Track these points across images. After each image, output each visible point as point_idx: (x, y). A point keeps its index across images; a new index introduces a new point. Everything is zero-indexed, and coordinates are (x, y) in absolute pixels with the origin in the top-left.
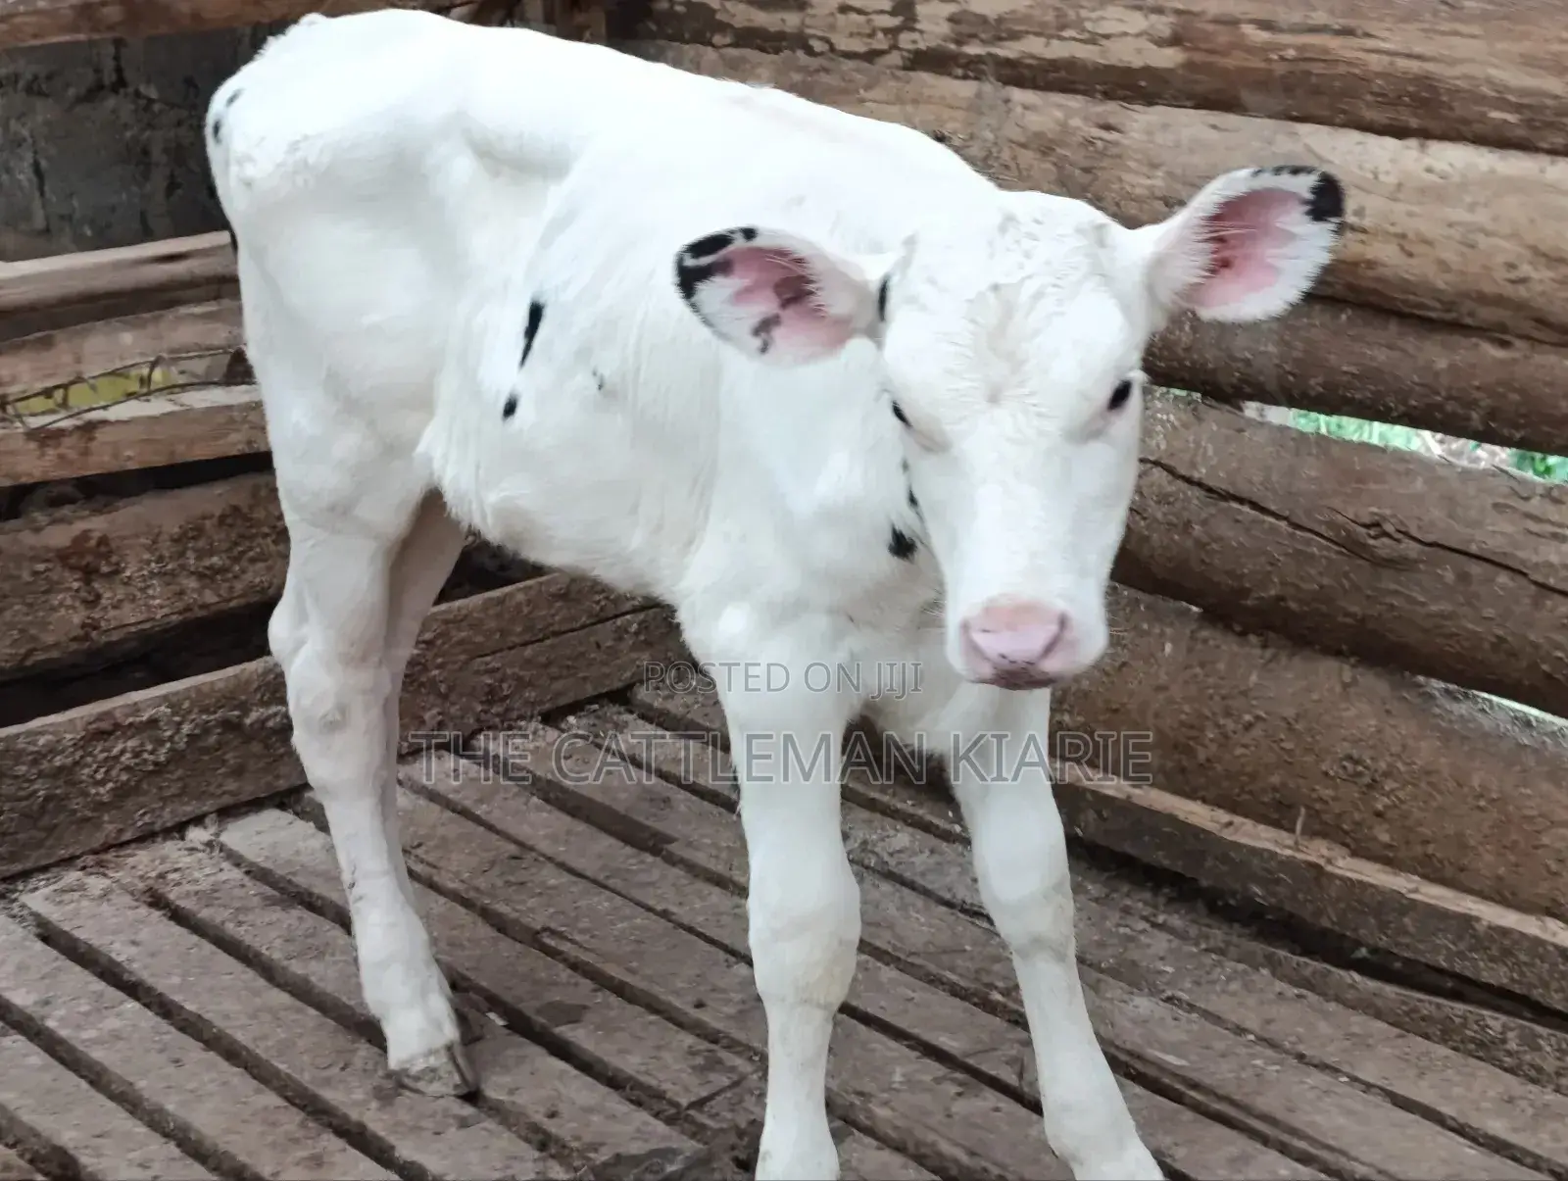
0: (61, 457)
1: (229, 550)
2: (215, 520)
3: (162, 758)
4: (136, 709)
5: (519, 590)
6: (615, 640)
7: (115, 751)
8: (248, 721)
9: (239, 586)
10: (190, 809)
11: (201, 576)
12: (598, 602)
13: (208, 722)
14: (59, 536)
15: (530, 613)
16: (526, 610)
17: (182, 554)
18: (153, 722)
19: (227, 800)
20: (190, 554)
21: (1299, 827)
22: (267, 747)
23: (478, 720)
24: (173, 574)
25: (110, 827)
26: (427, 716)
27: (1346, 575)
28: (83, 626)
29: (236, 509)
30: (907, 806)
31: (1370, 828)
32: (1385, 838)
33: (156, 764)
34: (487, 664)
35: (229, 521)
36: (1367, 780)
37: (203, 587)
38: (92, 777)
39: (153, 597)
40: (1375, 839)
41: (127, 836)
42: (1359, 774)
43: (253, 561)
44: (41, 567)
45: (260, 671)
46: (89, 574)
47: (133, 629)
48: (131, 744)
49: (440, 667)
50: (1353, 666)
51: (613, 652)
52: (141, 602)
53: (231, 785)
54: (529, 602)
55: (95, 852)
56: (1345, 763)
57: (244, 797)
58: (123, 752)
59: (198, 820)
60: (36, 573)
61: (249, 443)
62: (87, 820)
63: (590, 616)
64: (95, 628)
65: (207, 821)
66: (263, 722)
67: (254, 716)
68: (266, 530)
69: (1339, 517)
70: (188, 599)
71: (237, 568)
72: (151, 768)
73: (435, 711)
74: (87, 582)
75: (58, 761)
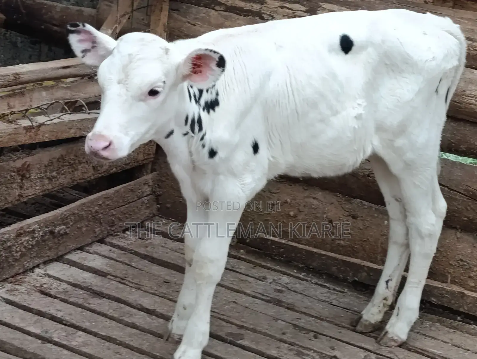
0: (30, 136)
1: (58, 170)
2: (57, 159)
3: (34, 244)
4: (29, 226)
5: (123, 187)
6: (141, 206)
7: (22, 241)
8: (56, 231)
9: (58, 183)
10: (37, 262)
11: (50, 179)
12: (139, 193)
13: (47, 231)
14: (19, 164)
15: (124, 196)
16: (123, 194)
17: (46, 171)
18: (33, 231)
19: (47, 259)
20: (48, 172)
21: (449, 281)
22: (59, 240)
23: (108, 232)
24: (42, 178)
25: (17, 268)
26: (97, 230)
27: (469, 206)
28: (19, 195)
29: (62, 156)
30: (278, 268)
31: (467, 281)
32: (473, 285)
33: (32, 245)
34: (112, 213)
35: (60, 160)
36: (467, 267)
37: (49, 183)
38: (16, 250)
39: (37, 186)
40: (468, 285)
41: (21, 271)
42: (465, 265)
43: (63, 174)
44: (13, 174)
45: (61, 213)
46: (23, 177)
47: (30, 197)
48: (27, 238)
49: (102, 213)
50: (460, 232)
51: (140, 210)
52: (33, 188)
53: (49, 253)
54: (124, 192)
55: (13, 277)
56: (459, 262)
57: (51, 258)
58: (25, 241)
59: (38, 266)
60: (11, 176)
61: (75, 133)
62: (12, 265)
63: (137, 197)
64: (22, 196)
65: (41, 266)
66: (59, 232)
67: (57, 229)
68: (67, 164)
69: (470, 188)
70: (45, 187)
71: (58, 177)
72: (30, 247)
73: (99, 229)
74: (22, 180)
75: (9, 244)
